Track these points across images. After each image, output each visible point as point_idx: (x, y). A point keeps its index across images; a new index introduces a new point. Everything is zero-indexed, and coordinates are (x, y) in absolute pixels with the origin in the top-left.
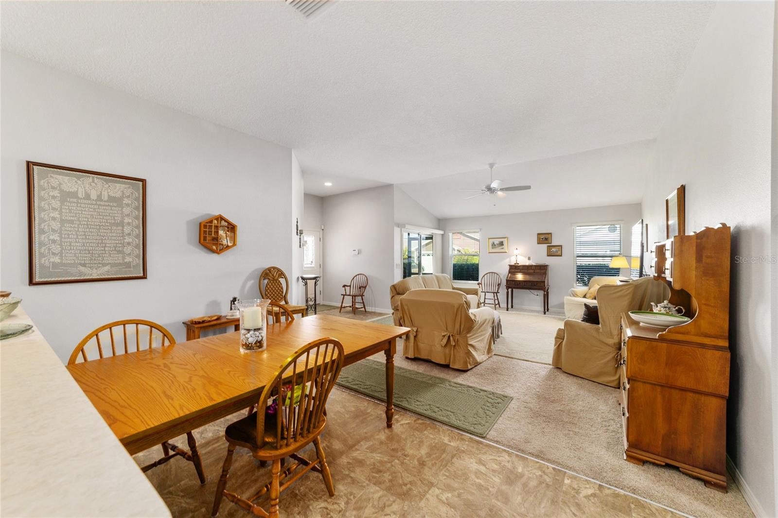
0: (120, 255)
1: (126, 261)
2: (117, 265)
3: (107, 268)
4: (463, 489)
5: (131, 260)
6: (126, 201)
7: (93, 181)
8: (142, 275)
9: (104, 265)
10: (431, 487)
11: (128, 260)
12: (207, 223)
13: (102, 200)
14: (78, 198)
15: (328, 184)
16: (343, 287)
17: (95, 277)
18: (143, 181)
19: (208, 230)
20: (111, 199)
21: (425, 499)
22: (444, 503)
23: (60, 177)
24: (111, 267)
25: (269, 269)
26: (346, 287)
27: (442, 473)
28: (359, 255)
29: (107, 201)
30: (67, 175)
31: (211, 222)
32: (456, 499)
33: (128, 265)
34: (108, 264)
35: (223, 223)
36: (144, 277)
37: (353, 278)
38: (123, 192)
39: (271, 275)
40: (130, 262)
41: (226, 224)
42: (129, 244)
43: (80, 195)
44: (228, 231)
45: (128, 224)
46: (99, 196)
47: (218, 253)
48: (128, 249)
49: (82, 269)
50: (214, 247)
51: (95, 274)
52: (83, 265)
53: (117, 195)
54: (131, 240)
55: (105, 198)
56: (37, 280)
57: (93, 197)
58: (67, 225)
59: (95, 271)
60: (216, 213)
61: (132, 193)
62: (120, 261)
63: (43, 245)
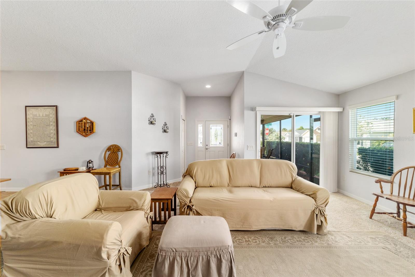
0: (49, 138)
1: (51, 140)
2: (48, 142)
3: (45, 143)
5: (53, 140)
6: (51, 116)
7: (41, 110)
8: (56, 146)
9: (45, 142)
11: (52, 140)
13: (43, 116)
17: (42, 146)
18: (56, 107)
19: (80, 125)
20: (46, 115)
24: (47, 142)
25: (112, 146)
29: (45, 117)
30: (34, 109)
31: (81, 121)
33: (52, 142)
34: (46, 141)
36: (58, 147)
38: (49, 112)
39: (112, 149)
40: (52, 141)
43: (38, 115)
44: (91, 125)
45: (52, 125)
46: (43, 115)
47: (85, 137)
48: (52, 135)
49: (38, 143)
50: (84, 134)
51: (42, 145)
52: (39, 141)
53: (48, 114)
54: (52, 132)
55: (44, 115)
56: (28, 146)
57: (41, 116)
58: (34, 127)
59: (42, 144)
60: (84, 117)
61: (52, 112)
62: (50, 140)
63: (29, 134)
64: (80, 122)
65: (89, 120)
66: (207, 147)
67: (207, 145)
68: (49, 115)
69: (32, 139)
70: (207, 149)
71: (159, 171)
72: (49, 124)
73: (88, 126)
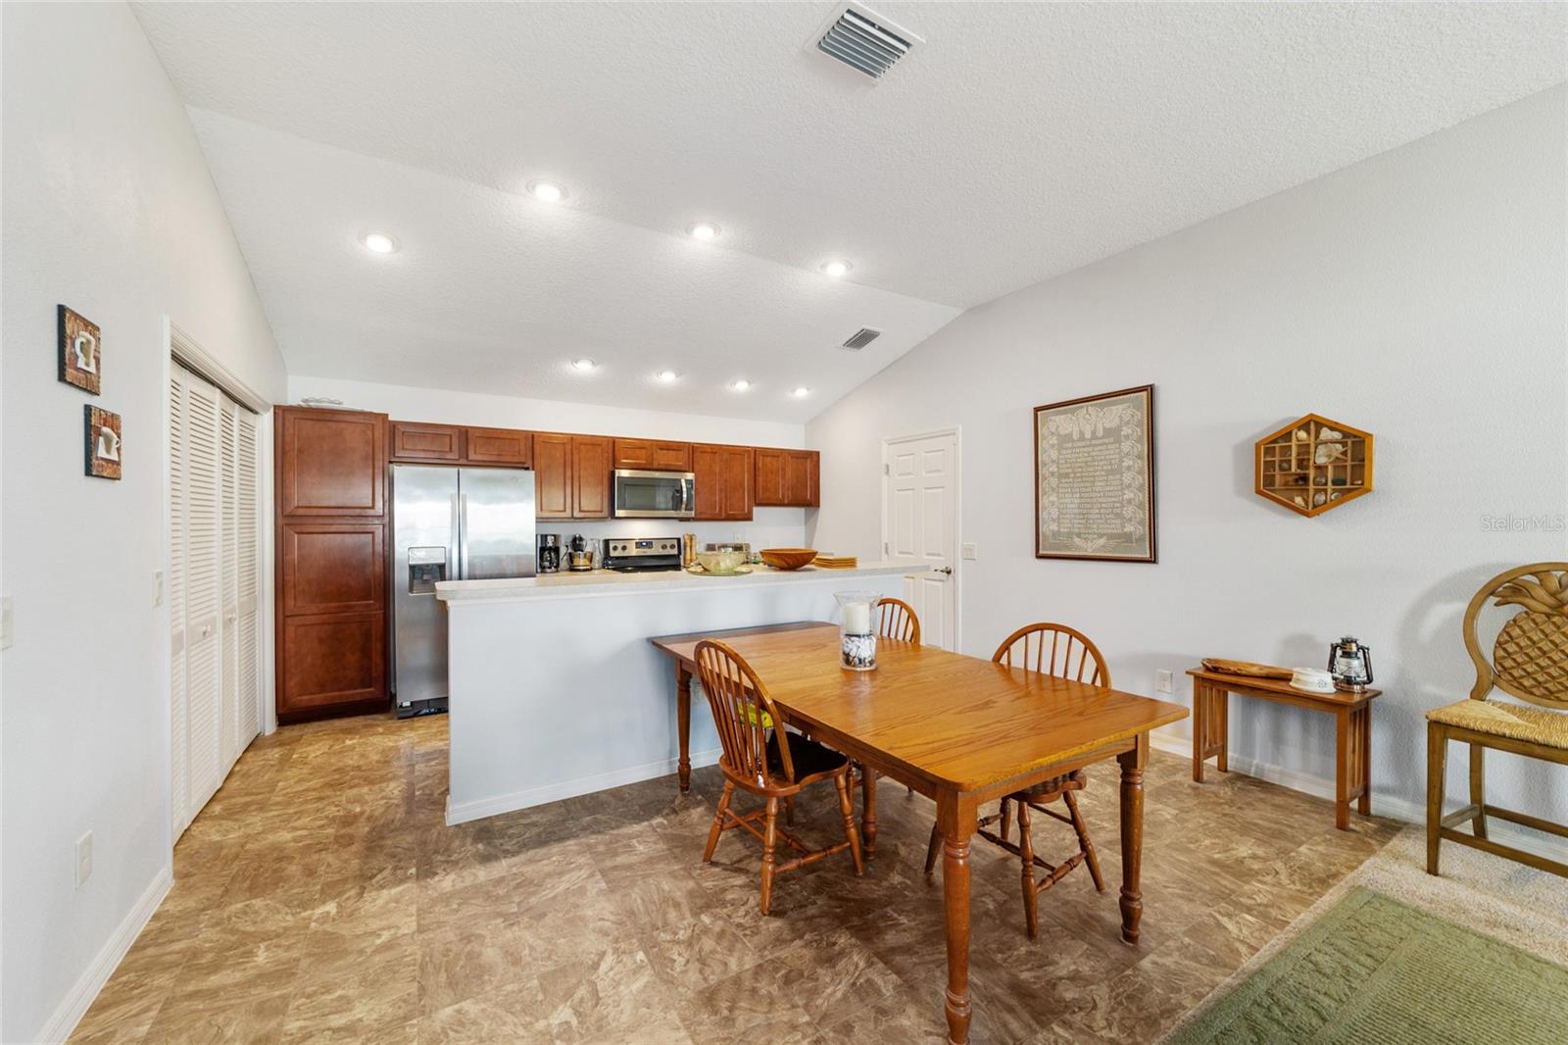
0: (1119, 521)
1: (1125, 530)
2: (1111, 537)
3: (1102, 541)
5: (1132, 529)
6: (1126, 431)
7: (1087, 413)
8: (1147, 556)
9: (1101, 536)
11: (1129, 528)
12: (1275, 441)
13: (1097, 438)
14: (1073, 441)
17: (1089, 553)
18: (1151, 390)
19: (1277, 459)
20: (1108, 432)
23: (1057, 418)
24: (1108, 539)
25: (1535, 571)
29: (1101, 438)
30: (1062, 413)
31: (1286, 435)
33: (1127, 538)
34: (1105, 534)
35: (1326, 434)
36: (1153, 560)
38: (1120, 417)
39: (1538, 590)
40: (1131, 532)
41: (1337, 435)
42: (1129, 501)
43: (1075, 437)
44: (1344, 453)
45: (1129, 468)
46: (1094, 432)
47: (1308, 515)
48: (1128, 511)
49: (1077, 540)
50: (1299, 500)
51: (1090, 550)
52: (1079, 535)
53: (1114, 425)
54: (1132, 495)
55: (1100, 433)
56: (1041, 552)
57: (1088, 435)
58: (1063, 481)
59: (1090, 544)
60: (1301, 413)
61: (1133, 416)
62: (1120, 531)
63: (1044, 508)
64: (1277, 445)
65: (1334, 427)
68: (1119, 429)
69: (1054, 527)
72: (1120, 465)
73: (1321, 460)
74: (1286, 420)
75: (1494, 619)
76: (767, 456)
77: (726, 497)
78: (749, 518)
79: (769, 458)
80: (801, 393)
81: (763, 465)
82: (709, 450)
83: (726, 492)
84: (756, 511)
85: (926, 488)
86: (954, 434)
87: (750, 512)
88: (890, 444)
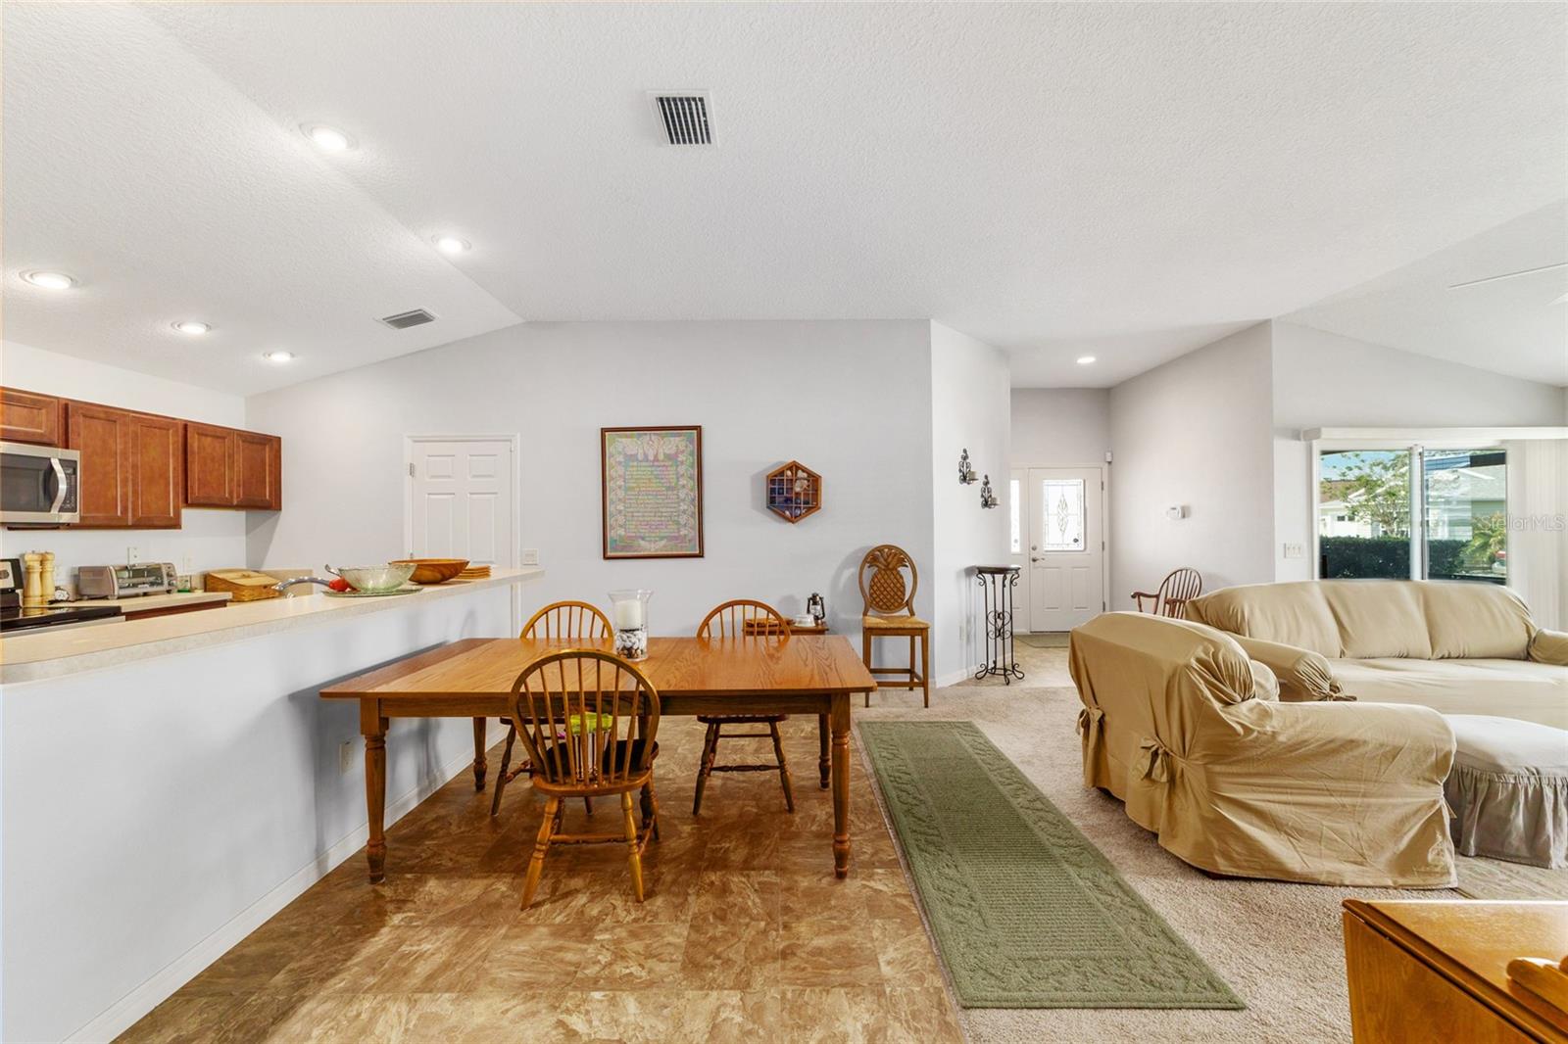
0: (676, 526)
1: (682, 533)
2: (670, 538)
3: (663, 542)
4: (771, 1033)
5: (687, 532)
6: (681, 458)
7: (650, 440)
8: (696, 552)
9: (662, 538)
10: (738, 989)
11: (684, 531)
12: (776, 476)
13: (658, 461)
14: (637, 460)
15: (1086, 360)
16: (1133, 597)
17: (653, 553)
18: (699, 430)
19: (777, 487)
20: (668, 457)
21: (705, 992)
22: (714, 1019)
23: (624, 440)
24: (668, 541)
25: (880, 549)
26: (1141, 598)
27: (786, 987)
28: (1186, 519)
29: (663, 461)
30: (627, 437)
31: (782, 473)
32: (736, 1032)
33: (683, 539)
34: (665, 537)
35: (800, 474)
36: (701, 555)
37: (1168, 579)
38: (677, 446)
39: (882, 560)
40: (685, 535)
41: (805, 475)
42: (684, 512)
43: (640, 457)
44: (808, 486)
45: (683, 486)
46: (656, 456)
47: (793, 522)
48: (683, 520)
49: (642, 543)
50: (787, 513)
51: (653, 550)
52: (643, 539)
53: (673, 452)
54: (686, 507)
55: (661, 457)
56: (609, 554)
57: (651, 458)
58: (629, 493)
59: (653, 545)
60: (789, 460)
61: (686, 447)
62: (676, 535)
63: (612, 516)
64: (777, 478)
65: (804, 470)
66: (1034, 554)
67: (1034, 549)
68: (676, 455)
69: (621, 532)
70: (1034, 560)
71: (991, 628)
72: (677, 484)
73: (798, 489)
74: (781, 463)
75: (868, 573)
76: (206, 435)
77: (135, 492)
78: (175, 524)
79: (209, 439)
80: (281, 358)
81: (199, 448)
82: (102, 415)
83: (135, 484)
84: (187, 514)
85: (471, 494)
86: (510, 441)
87: (178, 515)
88: (415, 441)
